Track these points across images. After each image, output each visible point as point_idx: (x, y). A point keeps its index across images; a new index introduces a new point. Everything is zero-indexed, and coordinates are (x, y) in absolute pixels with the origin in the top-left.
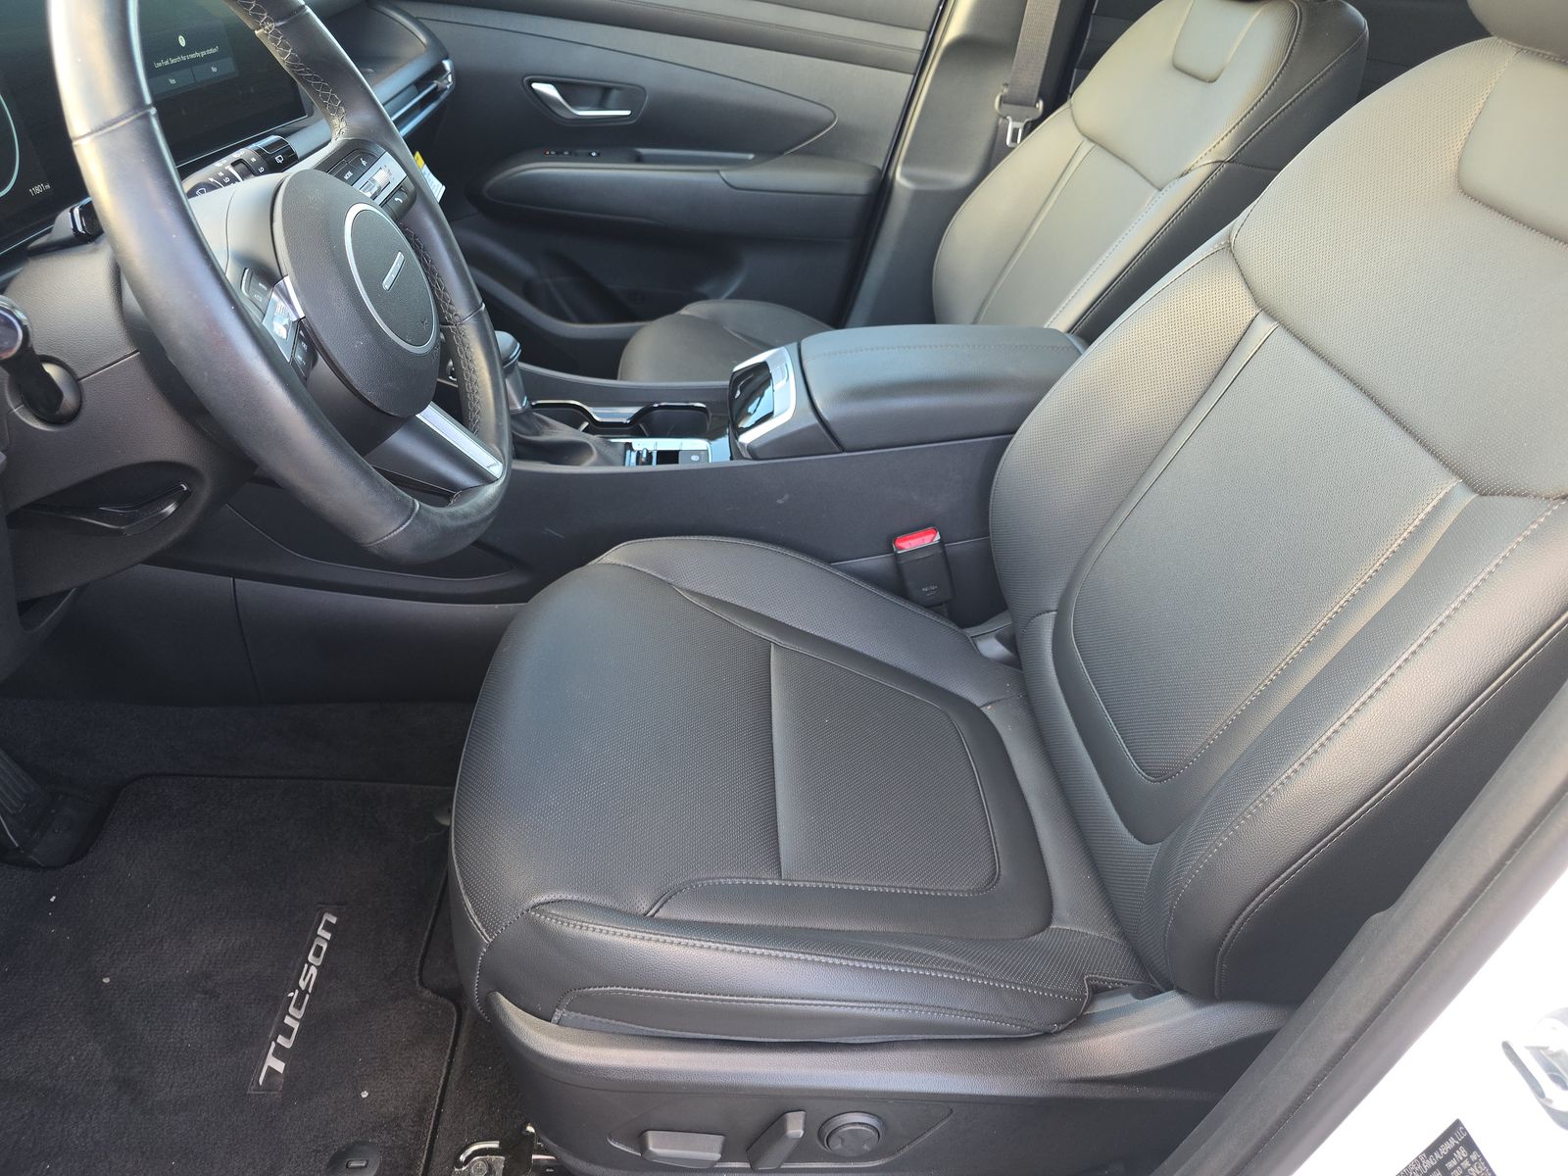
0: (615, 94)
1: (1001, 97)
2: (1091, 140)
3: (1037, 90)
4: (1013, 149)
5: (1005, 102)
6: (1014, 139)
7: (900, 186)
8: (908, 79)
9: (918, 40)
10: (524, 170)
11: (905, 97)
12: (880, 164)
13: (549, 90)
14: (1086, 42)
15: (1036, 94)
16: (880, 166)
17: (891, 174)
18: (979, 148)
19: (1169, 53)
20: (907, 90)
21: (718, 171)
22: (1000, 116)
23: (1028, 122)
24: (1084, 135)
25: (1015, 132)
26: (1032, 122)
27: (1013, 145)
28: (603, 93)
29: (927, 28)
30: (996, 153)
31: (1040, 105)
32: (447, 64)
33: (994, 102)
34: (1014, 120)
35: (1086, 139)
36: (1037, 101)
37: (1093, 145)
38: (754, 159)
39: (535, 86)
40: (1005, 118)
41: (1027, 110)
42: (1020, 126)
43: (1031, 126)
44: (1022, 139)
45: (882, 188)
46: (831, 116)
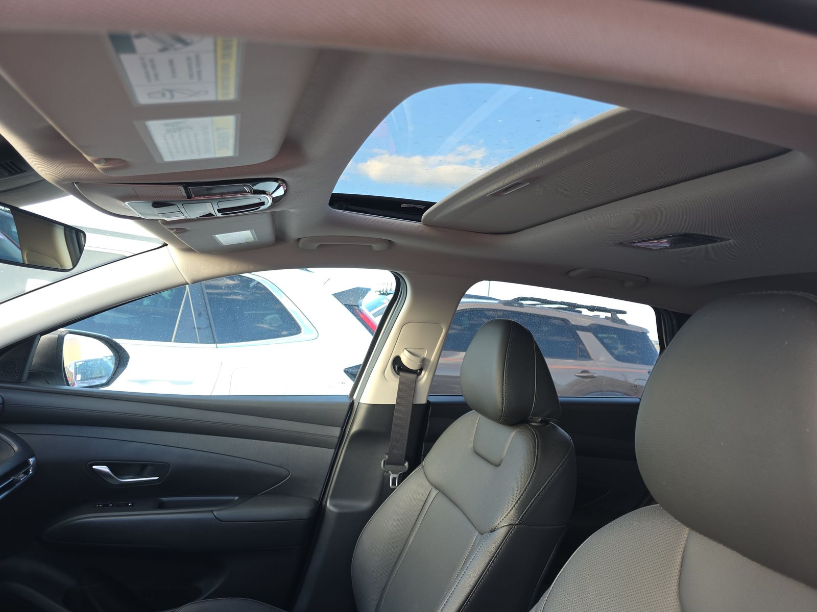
0: (149, 468)
1: (384, 462)
2: (436, 488)
3: (404, 456)
4: (394, 489)
5: (387, 464)
6: (394, 483)
7: (330, 511)
8: (332, 451)
9: (337, 431)
10: (76, 520)
11: (330, 461)
12: (317, 498)
13: (105, 469)
14: (427, 429)
15: (404, 458)
16: (317, 499)
17: (324, 503)
18: (375, 487)
19: (471, 444)
20: (331, 458)
21: (212, 511)
22: (384, 471)
23: (401, 474)
24: (432, 485)
25: (394, 479)
26: (403, 473)
27: (393, 487)
28: (140, 468)
29: (341, 425)
30: (384, 493)
31: (406, 464)
32: (31, 460)
33: (381, 463)
34: (392, 473)
35: (433, 488)
36: (405, 462)
37: (438, 491)
38: (238, 499)
39: (94, 467)
40: (388, 472)
41: (399, 467)
42: (396, 476)
43: (403, 477)
44: (399, 484)
45: (319, 511)
46: (288, 473)
